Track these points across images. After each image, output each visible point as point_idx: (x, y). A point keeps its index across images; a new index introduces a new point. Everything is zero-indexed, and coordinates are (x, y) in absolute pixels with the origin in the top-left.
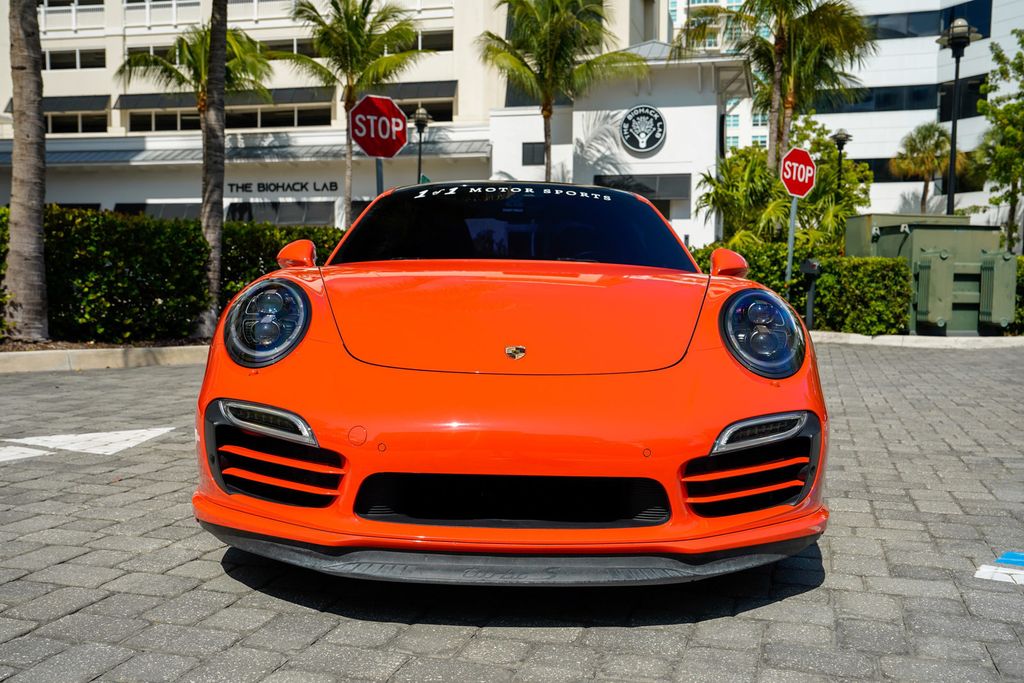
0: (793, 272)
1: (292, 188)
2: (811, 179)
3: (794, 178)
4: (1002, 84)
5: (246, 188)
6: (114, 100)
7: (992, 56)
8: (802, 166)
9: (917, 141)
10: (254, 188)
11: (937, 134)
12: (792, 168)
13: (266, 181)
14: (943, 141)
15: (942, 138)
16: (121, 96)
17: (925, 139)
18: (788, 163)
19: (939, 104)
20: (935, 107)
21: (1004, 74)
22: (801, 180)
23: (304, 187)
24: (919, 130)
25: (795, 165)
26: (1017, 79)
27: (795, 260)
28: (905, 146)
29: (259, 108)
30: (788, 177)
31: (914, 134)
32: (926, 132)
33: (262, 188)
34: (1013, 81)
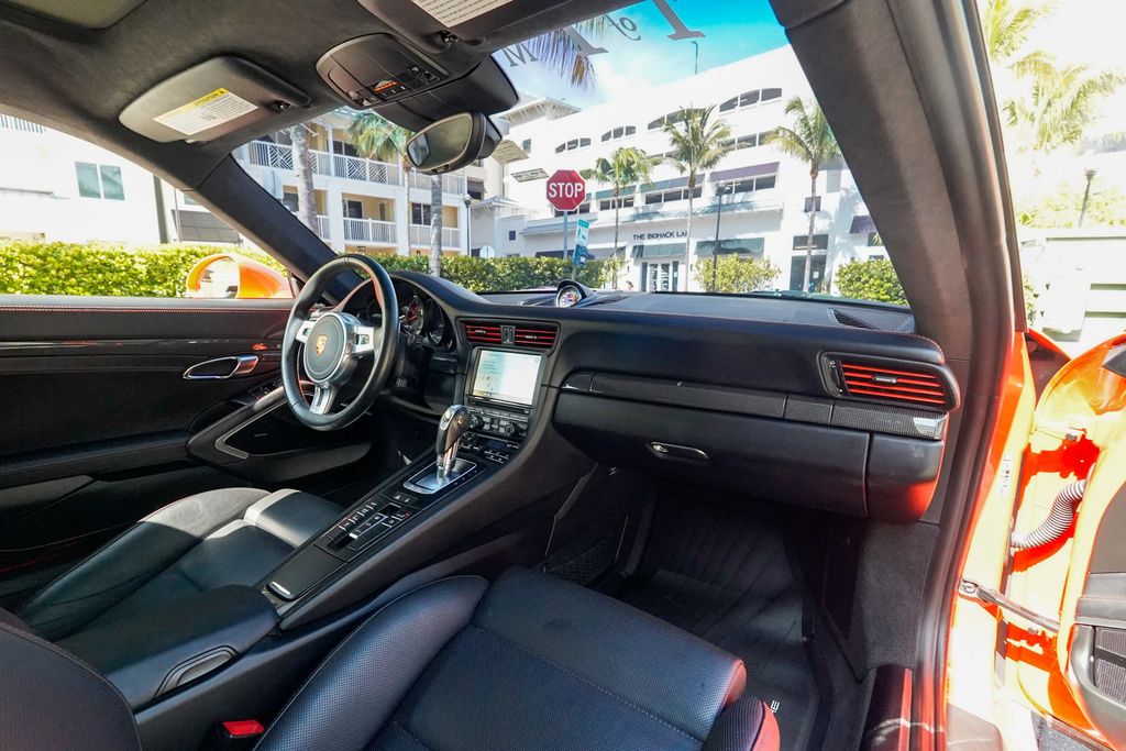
1: (665, 235)
5: (641, 237)
6: (593, 195)
10: (646, 237)
13: (652, 232)
16: (597, 193)
23: (671, 234)
29: (663, 191)
33: (650, 236)
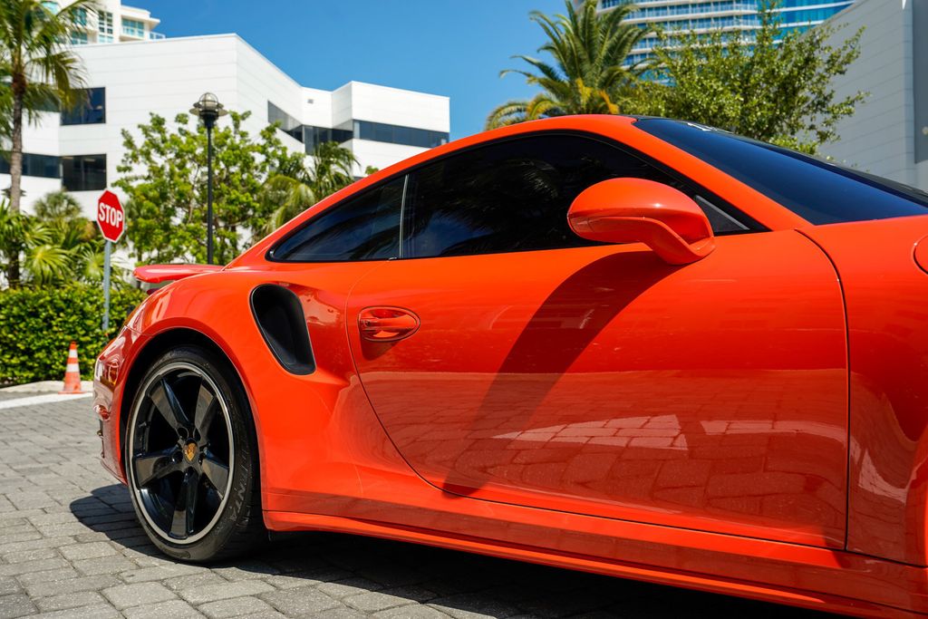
0: (110, 321)
2: (121, 223)
3: (107, 221)
4: (134, 165)
7: (123, 140)
8: (113, 209)
9: (47, 205)
11: (65, 202)
12: (105, 210)
14: (73, 209)
15: (71, 206)
17: (55, 204)
18: (102, 204)
19: (61, 174)
20: (59, 178)
21: (135, 158)
22: (113, 224)
24: (49, 196)
25: (108, 207)
26: (146, 164)
27: (112, 307)
28: (36, 208)
30: (102, 219)
31: (44, 200)
32: (55, 200)
34: (142, 165)
